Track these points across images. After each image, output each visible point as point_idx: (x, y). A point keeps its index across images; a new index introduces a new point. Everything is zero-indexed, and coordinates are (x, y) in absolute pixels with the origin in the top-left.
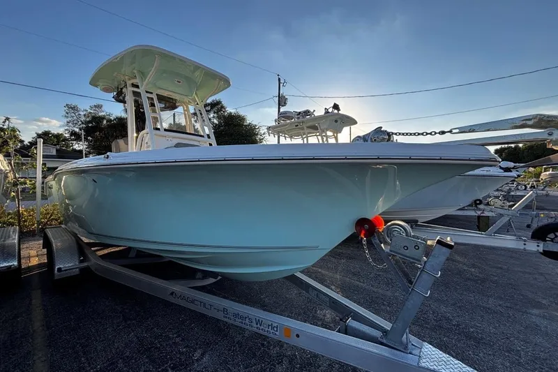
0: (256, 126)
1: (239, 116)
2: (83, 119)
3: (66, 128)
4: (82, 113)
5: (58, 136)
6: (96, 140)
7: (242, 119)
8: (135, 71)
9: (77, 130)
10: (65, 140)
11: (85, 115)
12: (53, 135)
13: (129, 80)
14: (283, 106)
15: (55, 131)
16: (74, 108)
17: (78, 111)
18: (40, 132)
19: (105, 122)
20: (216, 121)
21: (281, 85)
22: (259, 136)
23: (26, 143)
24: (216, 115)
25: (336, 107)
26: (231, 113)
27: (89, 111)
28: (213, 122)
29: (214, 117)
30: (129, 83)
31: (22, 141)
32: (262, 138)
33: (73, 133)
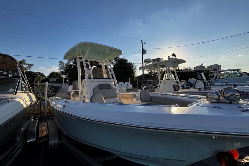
0: (132, 63)
1: (125, 60)
2: (65, 66)
3: (59, 70)
4: (64, 64)
5: (57, 73)
6: (69, 74)
7: (126, 61)
8: (80, 52)
9: (63, 71)
10: (59, 75)
11: (65, 65)
12: (55, 73)
13: (79, 56)
14: (144, 54)
15: (56, 72)
16: (62, 63)
17: (63, 63)
18: (51, 72)
19: (72, 67)
20: (115, 63)
21: (143, 45)
22: (134, 68)
23: (47, 77)
24: (115, 60)
25: (174, 55)
26: (121, 59)
27: (67, 63)
28: (114, 63)
29: (114, 61)
30: (78, 57)
31: (45, 76)
32: (135, 68)
33: (62, 72)
